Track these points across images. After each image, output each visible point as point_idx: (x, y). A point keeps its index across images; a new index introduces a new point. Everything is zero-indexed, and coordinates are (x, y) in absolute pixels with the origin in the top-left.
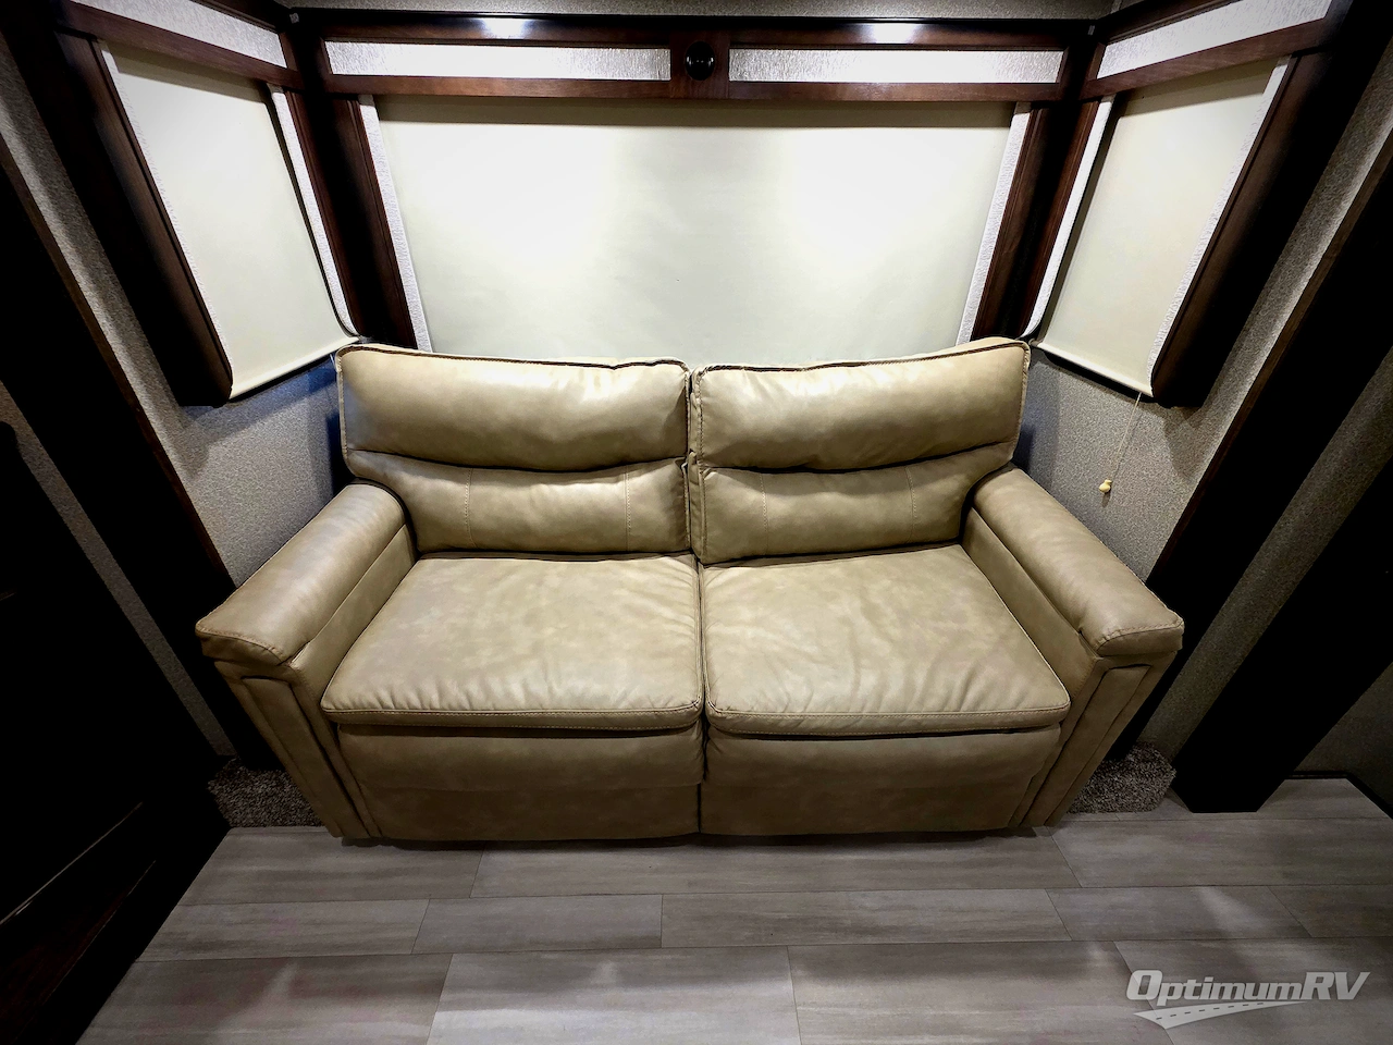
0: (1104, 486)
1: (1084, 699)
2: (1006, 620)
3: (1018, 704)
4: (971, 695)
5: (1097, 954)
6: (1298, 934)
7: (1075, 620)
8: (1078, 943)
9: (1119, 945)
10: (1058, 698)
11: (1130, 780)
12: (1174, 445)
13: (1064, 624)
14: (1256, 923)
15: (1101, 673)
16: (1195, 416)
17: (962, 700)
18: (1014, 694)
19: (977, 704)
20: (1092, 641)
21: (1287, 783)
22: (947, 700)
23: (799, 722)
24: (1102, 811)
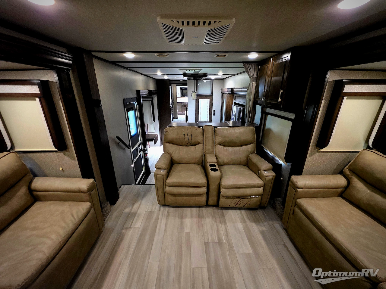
0: (61, 169)
1: (91, 200)
2: (67, 203)
3: (84, 211)
4: (76, 217)
5: (124, 231)
6: (134, 204)
7: (80, 191)
8: (121, 233)
9: (124, 227)
10: (88, 204)
11: (106, 209)
12: (68, 156)
13: (78, 194)
14: (130, 208)
15: (90, 195)
16: (68, 150)
17: (75, 219)
18: (82, 210)
19: (78, 217)
20: (85, 191)
21: (119, 191)
22: (72, 222)
23: (48, 259)
24: (106, 217)
